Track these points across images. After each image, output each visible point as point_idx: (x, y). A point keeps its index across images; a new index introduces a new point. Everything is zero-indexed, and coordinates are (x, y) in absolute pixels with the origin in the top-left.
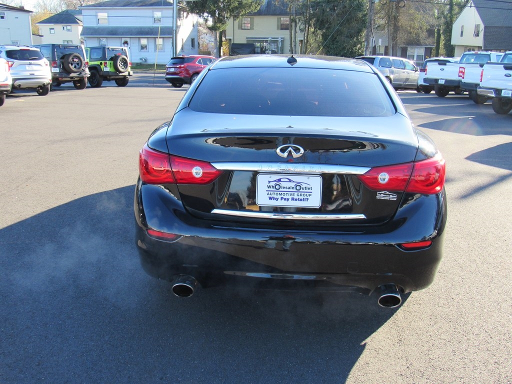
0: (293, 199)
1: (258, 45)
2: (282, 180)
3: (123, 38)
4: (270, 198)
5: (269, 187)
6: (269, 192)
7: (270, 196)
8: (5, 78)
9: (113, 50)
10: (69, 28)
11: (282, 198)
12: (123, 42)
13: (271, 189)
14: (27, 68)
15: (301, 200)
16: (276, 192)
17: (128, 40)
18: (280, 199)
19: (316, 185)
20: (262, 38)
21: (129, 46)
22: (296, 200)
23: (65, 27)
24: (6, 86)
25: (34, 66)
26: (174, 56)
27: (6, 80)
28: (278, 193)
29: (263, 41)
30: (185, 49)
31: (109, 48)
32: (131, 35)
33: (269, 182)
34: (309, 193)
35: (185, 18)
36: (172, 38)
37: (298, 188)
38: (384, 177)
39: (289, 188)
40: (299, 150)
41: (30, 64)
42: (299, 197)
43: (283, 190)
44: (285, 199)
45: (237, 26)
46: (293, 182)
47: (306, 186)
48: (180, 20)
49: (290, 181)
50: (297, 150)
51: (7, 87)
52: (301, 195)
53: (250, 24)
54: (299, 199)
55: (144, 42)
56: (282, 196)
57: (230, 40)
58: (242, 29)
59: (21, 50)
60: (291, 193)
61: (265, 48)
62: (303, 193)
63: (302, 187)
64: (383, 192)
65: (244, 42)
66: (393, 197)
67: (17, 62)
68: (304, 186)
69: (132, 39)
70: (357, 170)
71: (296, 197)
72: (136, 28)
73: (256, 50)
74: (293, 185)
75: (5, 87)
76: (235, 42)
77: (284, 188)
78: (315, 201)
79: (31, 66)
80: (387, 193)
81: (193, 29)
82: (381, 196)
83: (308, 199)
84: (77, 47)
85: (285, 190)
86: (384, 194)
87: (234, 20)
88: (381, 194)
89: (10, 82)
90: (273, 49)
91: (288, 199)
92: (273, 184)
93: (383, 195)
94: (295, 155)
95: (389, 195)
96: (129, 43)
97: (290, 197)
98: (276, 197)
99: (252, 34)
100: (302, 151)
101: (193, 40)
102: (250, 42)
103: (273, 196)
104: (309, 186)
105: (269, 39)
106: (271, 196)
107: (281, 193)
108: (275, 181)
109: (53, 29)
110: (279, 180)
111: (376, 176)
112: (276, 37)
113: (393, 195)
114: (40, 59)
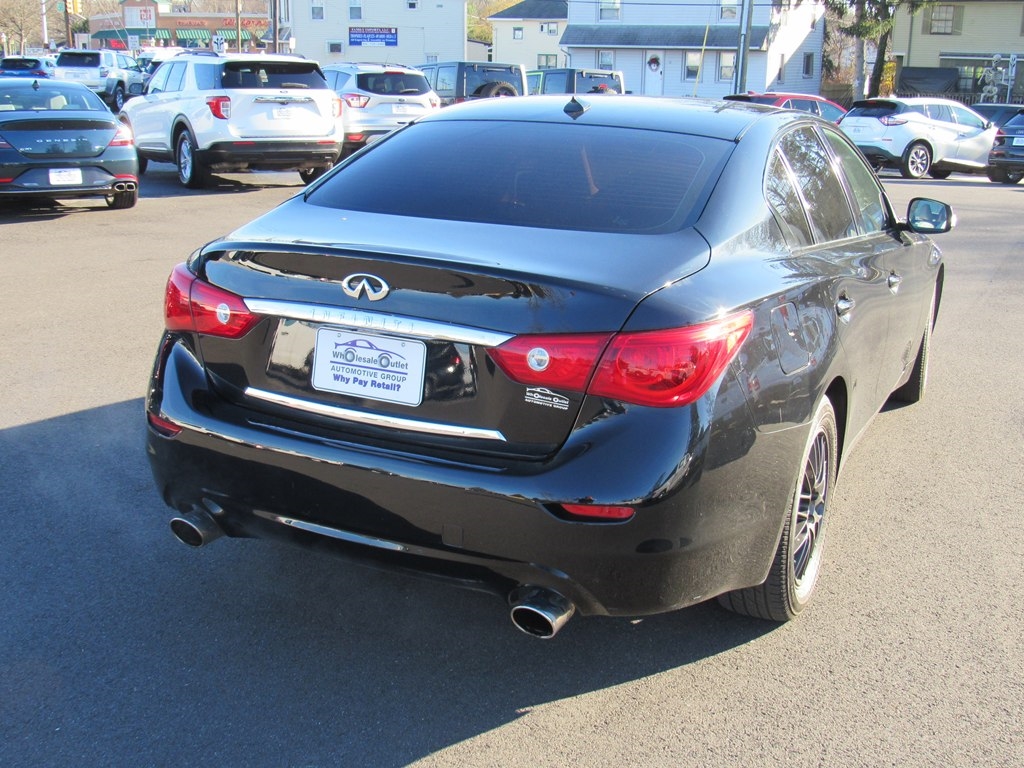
0: (374, 383)
1: (968, 71)
2: (358, 343)
3: (648, 51)
4: (336, 377)
5: (335, 355)
6: (336, 365)
7: (336, 373)
8: (331, 128)
9: (590, 76)
10: (553, 27)
11: (355, 380)
12: (648, 59)
13: (339, 360)
14: (395, 109)
15: (388, 387)
16: (346, 367)
17: (660, 55)
18: (351, 381)
19: (415, 360)
20: (979, 55)
21: (661, 68)
22: (379, 385)
23: (545, 26)
24: (331, 144)
25: (407, 107)
26: (738, 94)
27: (333, 132)
28: (351, 367)
29: (979, 64)
30: (786, 78)
31: (582, 73)
32: (667, 45)
33: (337, 345)
34: (403, 376)
35: (792, 7)
36: (737, 51)
37: (384, 362)
38: (538, 358)
39: (369, 361)
40: (380, 286)
41: (401, 102)
42: (384, 381)
43: (357, 363)
44: (361, 382)
45: (921, 28)
46: (377, 349)
47: (398, 359)
48: (779, 11)
49: (371, 346)
50: (375, 286)
51: (332, 147)
52: (388, 377)
53: (953, 20)
54: (384, 384)
55: (694, 59)
56: (356, 376)
57: (900, 58)
58: (931, 34)
59: (387, 74)
60: (371, 371)
61: (983, 80)
62: (392, 374)
63: (391, 360)
64: (538, 390)
65: (934, 62)
66: (561, 403)
67: (375, 98)
68: (393, 360)
69: (668, 52)
70: (483, 337)
71: (379, 380)
72: (679, 29)
73: (962, 83)
74: (375, 354)
75: (327, 147)
76: (911, 65)
77: (360, 359)
78: (411, 392)
79: (401, 107)
80: (548, 392)
81: (811, 32)
82: (535, 396)
83: (399, 386)
84: (510, 68)
85: (362, 364)
86: (539, 393)
87: (912, 11)
88: (534, 392)
89: (339, 138)
90: (1003, 82)
91: (366, 383)
92: (342, 349)
93: (539, 396)
94: (372, 296)
95: (552, 397)
96: (661, 61)
97: (369, 379)
98: (346, 375)
99: (955, 46)
100: (385, 288)
101: (808, 58)
102: (949, 65)
103: (340, 373)
104: (403, 362)
105: (995, 58)
106: (338, 373)
107: (354, 368)
108: (346, 344)
109: (520, 29)
110: (354, 343)
111: (520, 353)
112: (1006, 53)
113: (561, 399)
114: (422, 91)
